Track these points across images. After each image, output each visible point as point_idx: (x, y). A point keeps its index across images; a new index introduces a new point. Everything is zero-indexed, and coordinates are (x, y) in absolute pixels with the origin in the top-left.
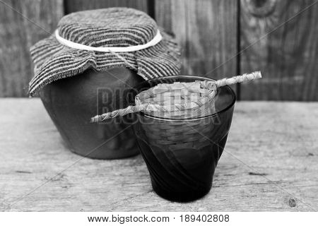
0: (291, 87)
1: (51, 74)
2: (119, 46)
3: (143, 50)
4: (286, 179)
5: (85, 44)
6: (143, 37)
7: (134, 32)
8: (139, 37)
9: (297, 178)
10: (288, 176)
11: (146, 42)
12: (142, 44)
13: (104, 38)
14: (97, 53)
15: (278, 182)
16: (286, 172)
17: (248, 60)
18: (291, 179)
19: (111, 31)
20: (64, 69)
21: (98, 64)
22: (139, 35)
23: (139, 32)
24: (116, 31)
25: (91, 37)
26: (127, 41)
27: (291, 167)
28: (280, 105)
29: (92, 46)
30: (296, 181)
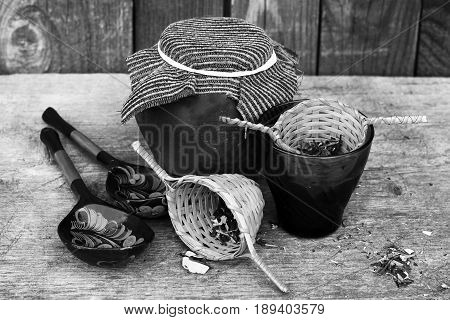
0: (374, 59)
1: (144, 100)
2: (223, 71)
3: (252, 76)
4: (386, 166)
5: (186, 65)
6: (252, 62)
7: (242, 57)
8: (248, 62)
9: (398, 164)
10: (388, 162)
11: (255, 68)
12: (250, 69)
13: (207, 60)
14: (197, 76)
15: (379, 169)
16: (385, 158)
17: (330, 30)
18: (392, 165)
19: (216, 53)
20: (158, 95)
21: (197, 90)
22: (247, 59)
23: (248, 56)
24: (222, 53)
25: (193, 58)
26: (233, 66)
27: (390, 152)
28: (364, 80)
29: (193, 68)
30: (397, 167)
